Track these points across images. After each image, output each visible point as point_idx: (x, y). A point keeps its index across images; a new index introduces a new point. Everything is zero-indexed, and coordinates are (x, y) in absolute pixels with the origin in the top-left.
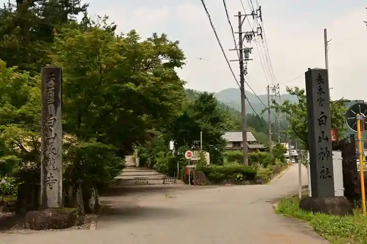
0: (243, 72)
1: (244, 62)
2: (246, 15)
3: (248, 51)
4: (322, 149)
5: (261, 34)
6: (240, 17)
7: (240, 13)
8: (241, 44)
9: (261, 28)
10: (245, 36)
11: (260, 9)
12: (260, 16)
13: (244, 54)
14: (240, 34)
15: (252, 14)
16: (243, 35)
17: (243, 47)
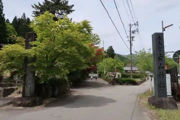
0: (131, 45)
1: (132, 41)
2: (132, 25)
3: (133, 37)
4: (160, 72)
5: (138, 31)
6: (130, 25)
7: (130, 24)
8: (130, 35)
9: (138, 29)
10: (132, 32)
11: (137, 22)
12: (138, 25)
13: (132, 38)
14: (130, 32)
15: (135, 24)
16: (131, 32)
17: (131, 36)
